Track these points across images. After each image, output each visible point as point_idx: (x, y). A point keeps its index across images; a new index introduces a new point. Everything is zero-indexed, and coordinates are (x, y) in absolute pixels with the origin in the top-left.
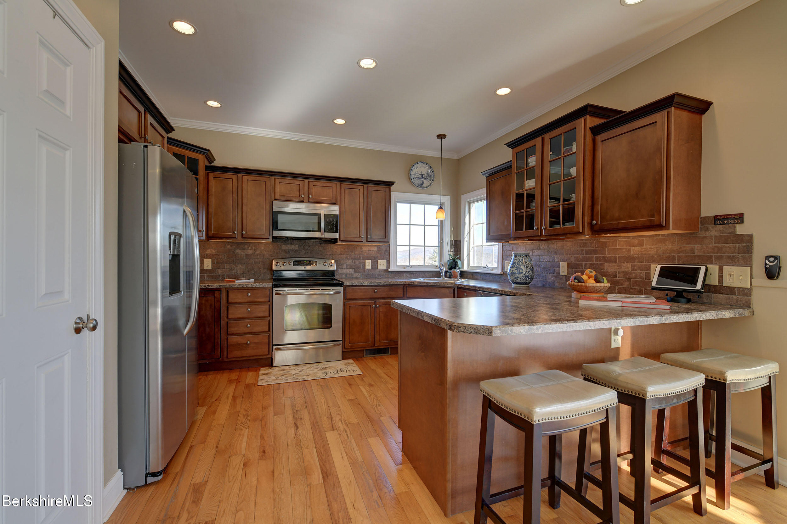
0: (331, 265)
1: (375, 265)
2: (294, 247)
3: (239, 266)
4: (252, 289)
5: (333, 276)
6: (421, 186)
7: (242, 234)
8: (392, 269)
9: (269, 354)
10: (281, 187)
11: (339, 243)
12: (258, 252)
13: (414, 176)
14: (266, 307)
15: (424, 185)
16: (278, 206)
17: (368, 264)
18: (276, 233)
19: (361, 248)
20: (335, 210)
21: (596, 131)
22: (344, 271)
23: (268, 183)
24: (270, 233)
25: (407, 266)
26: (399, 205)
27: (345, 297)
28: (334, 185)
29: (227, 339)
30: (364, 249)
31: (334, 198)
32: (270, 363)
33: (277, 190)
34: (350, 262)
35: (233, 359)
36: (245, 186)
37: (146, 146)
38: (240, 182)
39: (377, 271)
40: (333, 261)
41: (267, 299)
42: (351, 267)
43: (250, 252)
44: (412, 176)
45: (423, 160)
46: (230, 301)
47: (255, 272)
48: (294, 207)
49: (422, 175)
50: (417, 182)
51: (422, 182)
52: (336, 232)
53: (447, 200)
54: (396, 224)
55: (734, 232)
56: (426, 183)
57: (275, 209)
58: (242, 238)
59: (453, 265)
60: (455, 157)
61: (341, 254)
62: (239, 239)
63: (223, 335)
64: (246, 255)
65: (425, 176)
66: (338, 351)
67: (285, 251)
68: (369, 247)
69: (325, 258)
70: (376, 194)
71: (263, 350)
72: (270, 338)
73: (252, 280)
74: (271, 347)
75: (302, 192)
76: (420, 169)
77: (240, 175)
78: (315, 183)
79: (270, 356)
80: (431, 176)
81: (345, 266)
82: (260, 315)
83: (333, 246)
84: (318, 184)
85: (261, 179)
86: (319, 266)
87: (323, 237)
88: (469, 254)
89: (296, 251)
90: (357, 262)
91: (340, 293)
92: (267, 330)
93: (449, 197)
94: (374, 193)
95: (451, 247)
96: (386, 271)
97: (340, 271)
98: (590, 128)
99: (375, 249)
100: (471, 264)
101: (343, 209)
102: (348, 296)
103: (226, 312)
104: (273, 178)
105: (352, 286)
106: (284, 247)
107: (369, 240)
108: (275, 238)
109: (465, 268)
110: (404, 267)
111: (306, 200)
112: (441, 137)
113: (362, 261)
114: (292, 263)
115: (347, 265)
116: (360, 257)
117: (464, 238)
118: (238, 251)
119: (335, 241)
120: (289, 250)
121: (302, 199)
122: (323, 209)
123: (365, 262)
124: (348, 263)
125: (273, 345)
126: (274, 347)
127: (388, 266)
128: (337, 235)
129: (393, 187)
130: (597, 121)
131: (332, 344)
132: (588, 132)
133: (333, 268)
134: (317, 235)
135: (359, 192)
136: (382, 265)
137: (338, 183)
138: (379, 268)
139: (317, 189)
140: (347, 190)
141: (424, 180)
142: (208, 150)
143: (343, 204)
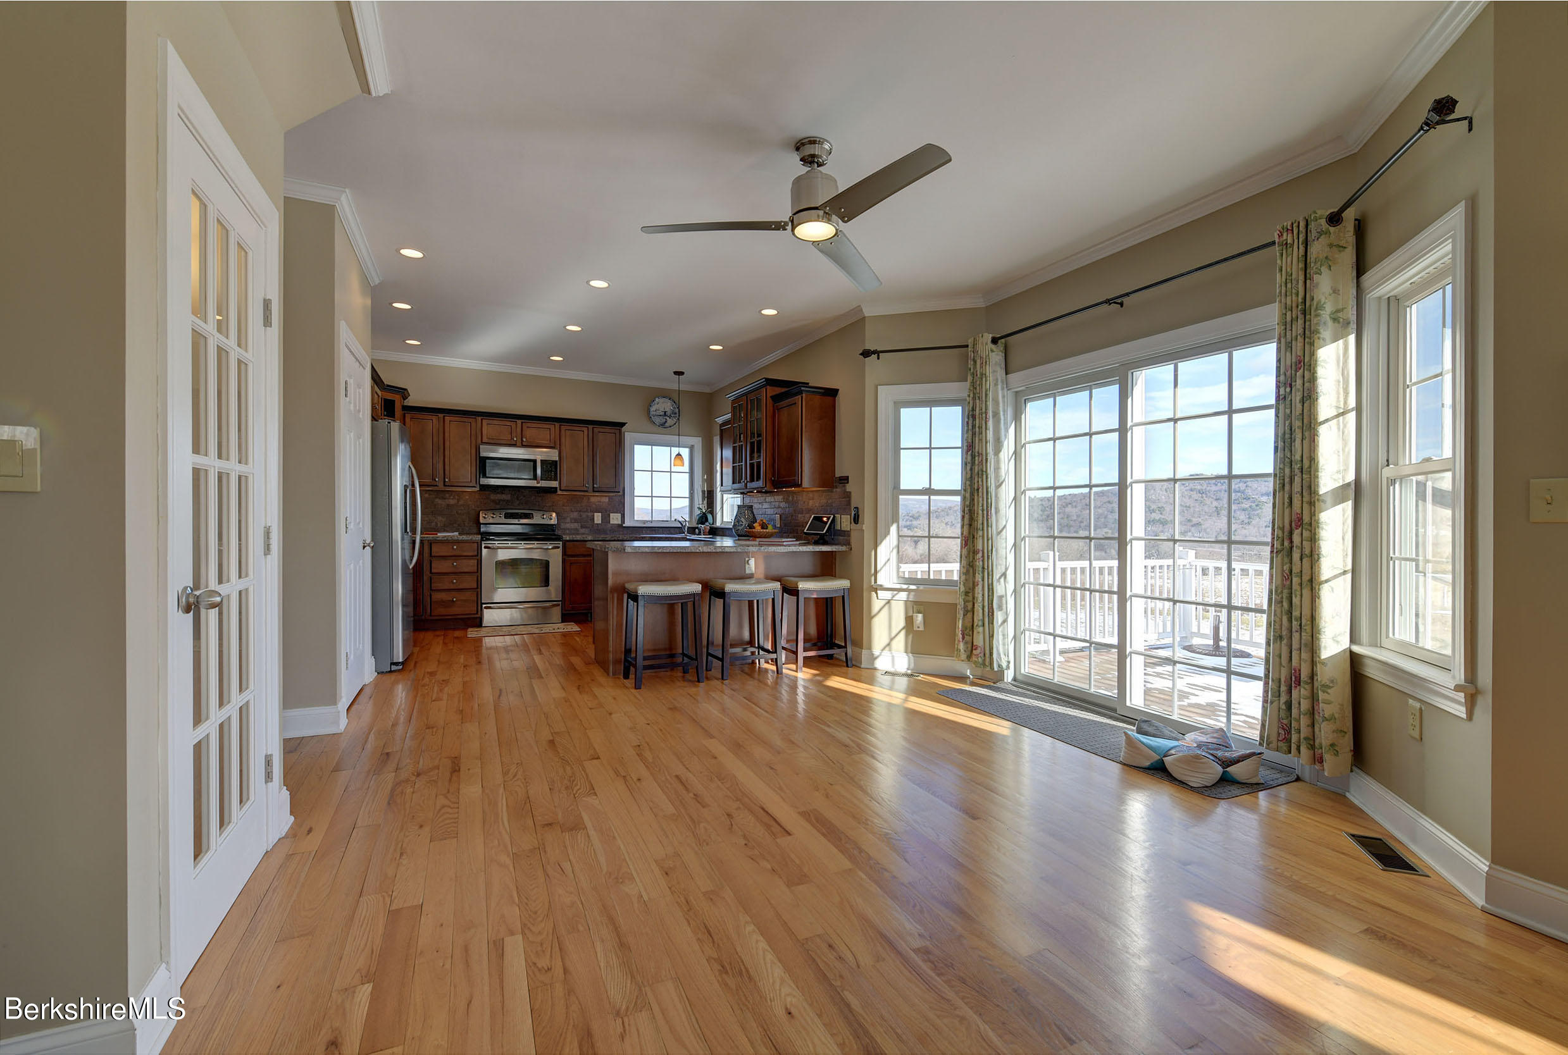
0: (553, 519)
1: (606, 519)
2: (506, 497)
3: (440, 518)
4: (457, 542)
5: (554, 531)
6: (663, 425)
7: (445, 481)
8: (627, 524)
9: (477, 613)
10: (489, 428)
11: (559, 492)
12: (461, 502)
13: (654, 413)
14: (474, 562)
15: (667, 425)
16: (486, 452)
17: (598, 518)
18: (484, 481)
19: (589, 499)
20: (553, 455)
21: (776, 399)
22: (568, 526)
23: (473, 424)
24: (477, 481)
25: (647, 521)
26: (637, 448)
27: (564, 553)
28: (552, 427)
29: (431, 595)
30: (593, 499)
31: (553, 441)
32: (478, 622)
33: (485, 432)
34: (575, 515)
35: (436, 618)
36: (447, 429)
37: (389, 423)
38: (442, 424)
39: (609, 526)
40: (554, 515)
41: (476, 553)
42: (576, 521)
43: (452, 502)
44: (652, 413)
45: (664, 394)
46: (433, 554)
47: (459, 525)
48: (504, 452)
49: (665, 412)
50: (658, 420)
51: (664, 420)
52: (555, 480)
53: (697, 442)
54: (633, 470)
55: (845, 490)
56: (670, 422)
57: (483, 454)
58: (445, 485)
59: (703, 519)
60: (707, 390)
61: (563, 506)
62: (441, 487)
63: (426, 592)
64: (448, 505)
65: (668, 413)
66: (557, 613)
67: (494, 501)
68: (599, 498)
69: (542, 509)
70: (605, 438)
71: (471, 609)
72: (479, 594)
73: (457, 533)
74: (479, 606)
75: (514, 435)
76: (663, 405)
77: (441, 416)
78: (529, 425)
79: (479, 615)
80: (675, 413)
81: (568, 520)
82: (466, 570)
83: (553, 496)
84: (534, 425)
85: (465, 420)
86: (537, 519)
87: (539, 485)
88: (722, 507)
89: (508, 501)
90: (584, 515)
91: (558, 548)
92: (476, 587)
93: (700, 438)
94: (601, 437)
95: (703, 499)
96: (620, 526)
97: (563, 526)
98: (771, 397)
99: (606, 500)
100: (725, 520)
101: (564, 454)
102: (569, 552)
103: (429, 566)
104: (479, 419)
105: (573, 541)
106: (493, 497)
107: (595, 490)
108: (484, 488)
109: (718, 524)
110: (645, 522)
111: (519, 443)
112: (679, 373)
113: (590, 514)
114: (502, 516)
115: (571, 519)
116: (587, 510)
117: (716, 488)
118: (438, 501)
119: (553, 490)
120: (500, 500)
121: (514, 443)
122: (540, 454)
123: (594, 515)
124: (572, 517)
125: (483, 604)
126: (484, 606)
127: (623, 521)
128: (554, 484)
129: (624, 429)
130: (778, 390)
131: (551, 604)
132: (769, 400)
133: (554, 521)
134: (534, 483)
135: (582, 436)
136: (615, 519)
137: (557, 425)
138: (611, 522)
139: (532, 431)
140: (568, 433)
141: (668, 418)
142: (405, 390)
143: (563, 448)
